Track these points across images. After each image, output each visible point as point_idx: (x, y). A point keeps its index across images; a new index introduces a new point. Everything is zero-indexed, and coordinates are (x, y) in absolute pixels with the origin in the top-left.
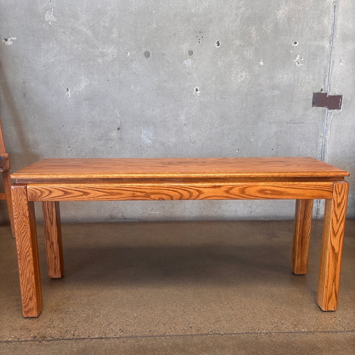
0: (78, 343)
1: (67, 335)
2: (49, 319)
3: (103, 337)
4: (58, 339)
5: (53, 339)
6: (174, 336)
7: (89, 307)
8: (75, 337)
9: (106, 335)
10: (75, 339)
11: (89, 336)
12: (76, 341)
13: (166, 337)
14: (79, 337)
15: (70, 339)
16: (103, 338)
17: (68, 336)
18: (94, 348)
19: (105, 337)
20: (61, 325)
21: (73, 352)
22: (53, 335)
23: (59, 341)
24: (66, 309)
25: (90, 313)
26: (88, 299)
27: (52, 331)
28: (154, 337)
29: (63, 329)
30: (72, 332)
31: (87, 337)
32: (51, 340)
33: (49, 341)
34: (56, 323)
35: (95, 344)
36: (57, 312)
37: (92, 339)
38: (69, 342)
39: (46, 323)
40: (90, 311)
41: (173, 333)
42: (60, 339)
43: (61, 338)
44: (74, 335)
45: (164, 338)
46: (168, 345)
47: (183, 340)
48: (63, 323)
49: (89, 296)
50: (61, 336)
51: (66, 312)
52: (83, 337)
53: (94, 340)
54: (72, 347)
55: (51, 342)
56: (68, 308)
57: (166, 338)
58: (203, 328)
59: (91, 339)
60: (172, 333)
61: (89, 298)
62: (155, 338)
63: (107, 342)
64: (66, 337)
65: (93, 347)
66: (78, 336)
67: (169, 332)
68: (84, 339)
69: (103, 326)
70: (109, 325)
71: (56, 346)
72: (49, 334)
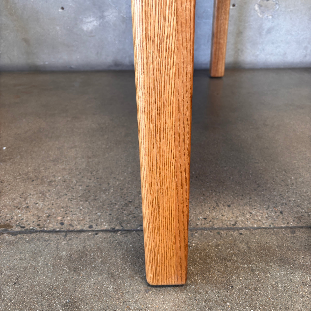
0: (70, 239)
1: (49, 223)
2: (20, 193)
3: (117, 228)
4: (32, 231)
5: (23, 230)
6: (255, 229)
7: (90, 174)
8: (65, 228)
9: (124, 225)
10: (64, 231)
11: (91, 227)
12: (66, 236)
13: (241, 231)
14: (71, 228)
15: (54, 231)
16: (118, 230)
17: (51, 225)
18: (101, 252)
19: (121, 228)
20: (40, 205)
21: (60, 258)
22: (25, 223)
23: (35, 234)
24: (50, 176)
25: (92, 185)
26: (88, 162)
27: (23, 214)
28: (217, 231)
29: (43, 212)
30: (60, 218)
31: (86, 228)
32: (20, 233)
33: (14, 234)
34: (31, 201)
35: (102, 242)
36: (35, 183)
37: (97, 232)
38: (53, 236)
39: (15, 199)
40: (91, 181)
41: (252, 223)
42: (36, 232)
43: (39, 229)
44: (62, 224)
45: (236, 233)
46: (249, 248)
47: (275, 238)
48: (44, 200)
49: (90, 158)
50: (38, 225)
51: (51, 181)
52: (79, 228)
53: (100, 234)
54: (57, 247)
55: (19, 236)
56: (54, 176)
57: (241, 234)
58: (306, 215)
59: (94, 233)
60: (249, 224)
61: (90, 160)
62: (219, 233)
63: (126, 239)
64: (47, 227)
65: (99, 248)
66: (71, 225)
67: (242, 221)
68: (81, 231)
69: (117, 206)
70: (126, 205)
71: (28, 245)
72: (16, 221)
